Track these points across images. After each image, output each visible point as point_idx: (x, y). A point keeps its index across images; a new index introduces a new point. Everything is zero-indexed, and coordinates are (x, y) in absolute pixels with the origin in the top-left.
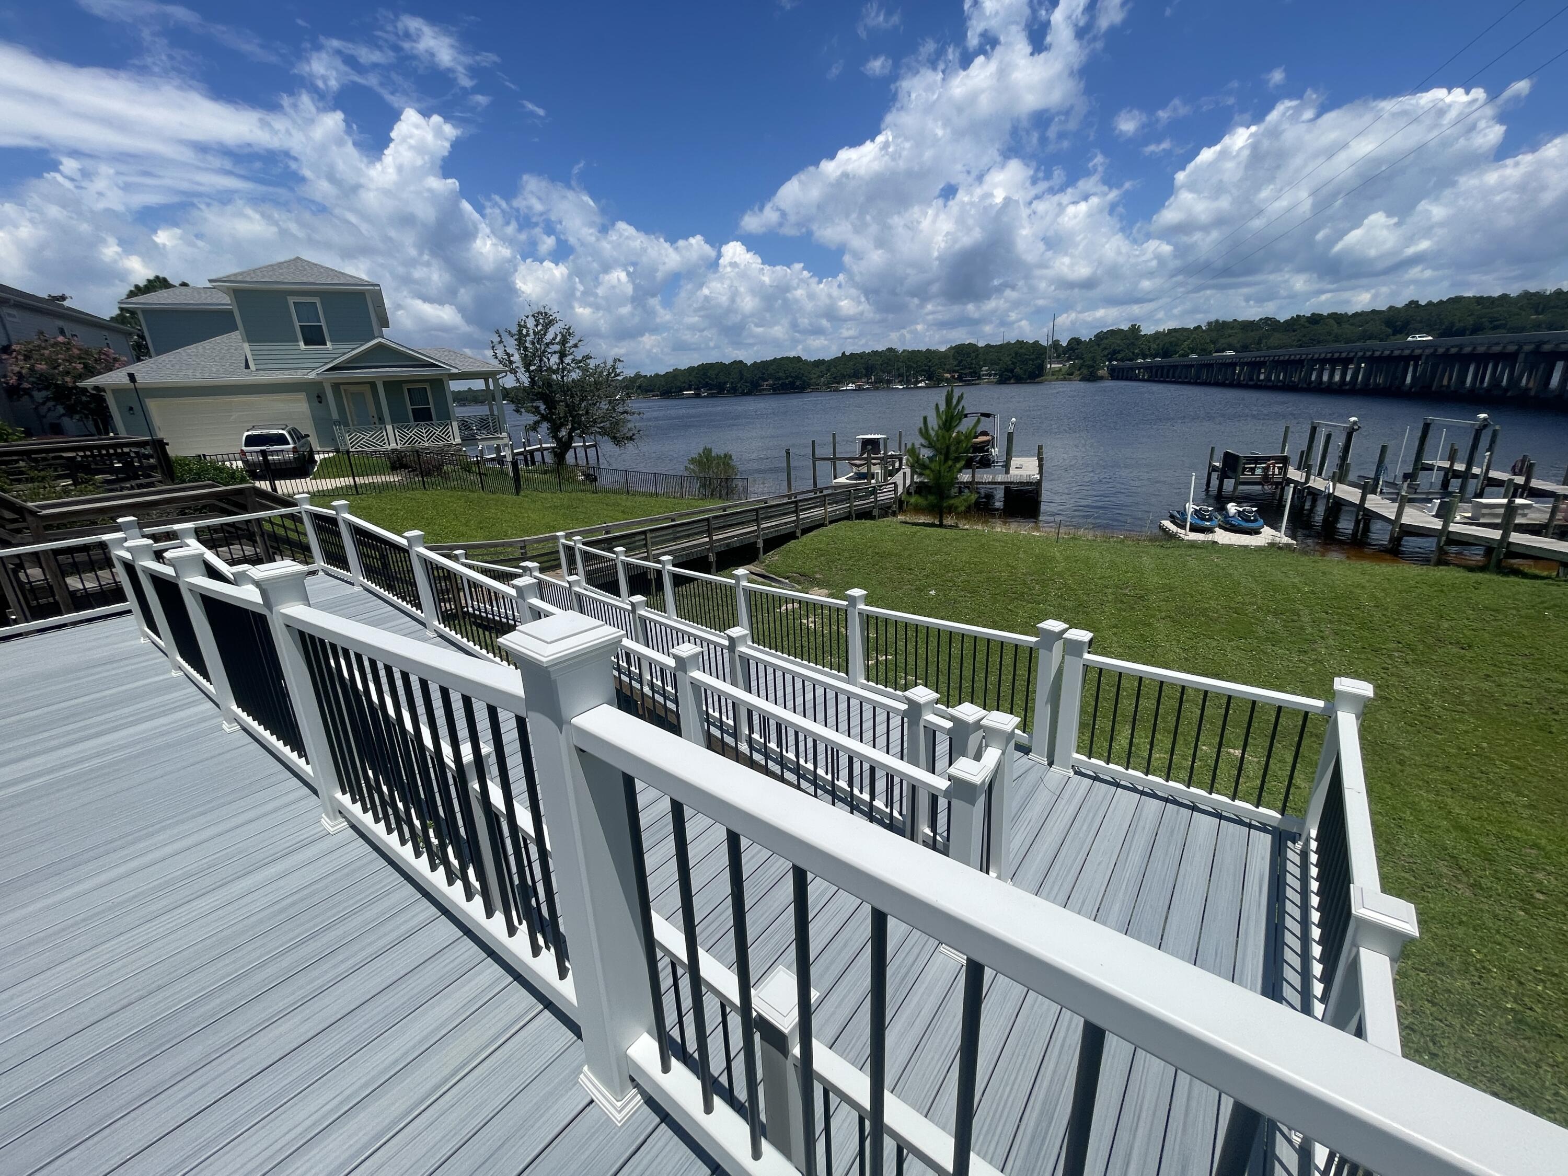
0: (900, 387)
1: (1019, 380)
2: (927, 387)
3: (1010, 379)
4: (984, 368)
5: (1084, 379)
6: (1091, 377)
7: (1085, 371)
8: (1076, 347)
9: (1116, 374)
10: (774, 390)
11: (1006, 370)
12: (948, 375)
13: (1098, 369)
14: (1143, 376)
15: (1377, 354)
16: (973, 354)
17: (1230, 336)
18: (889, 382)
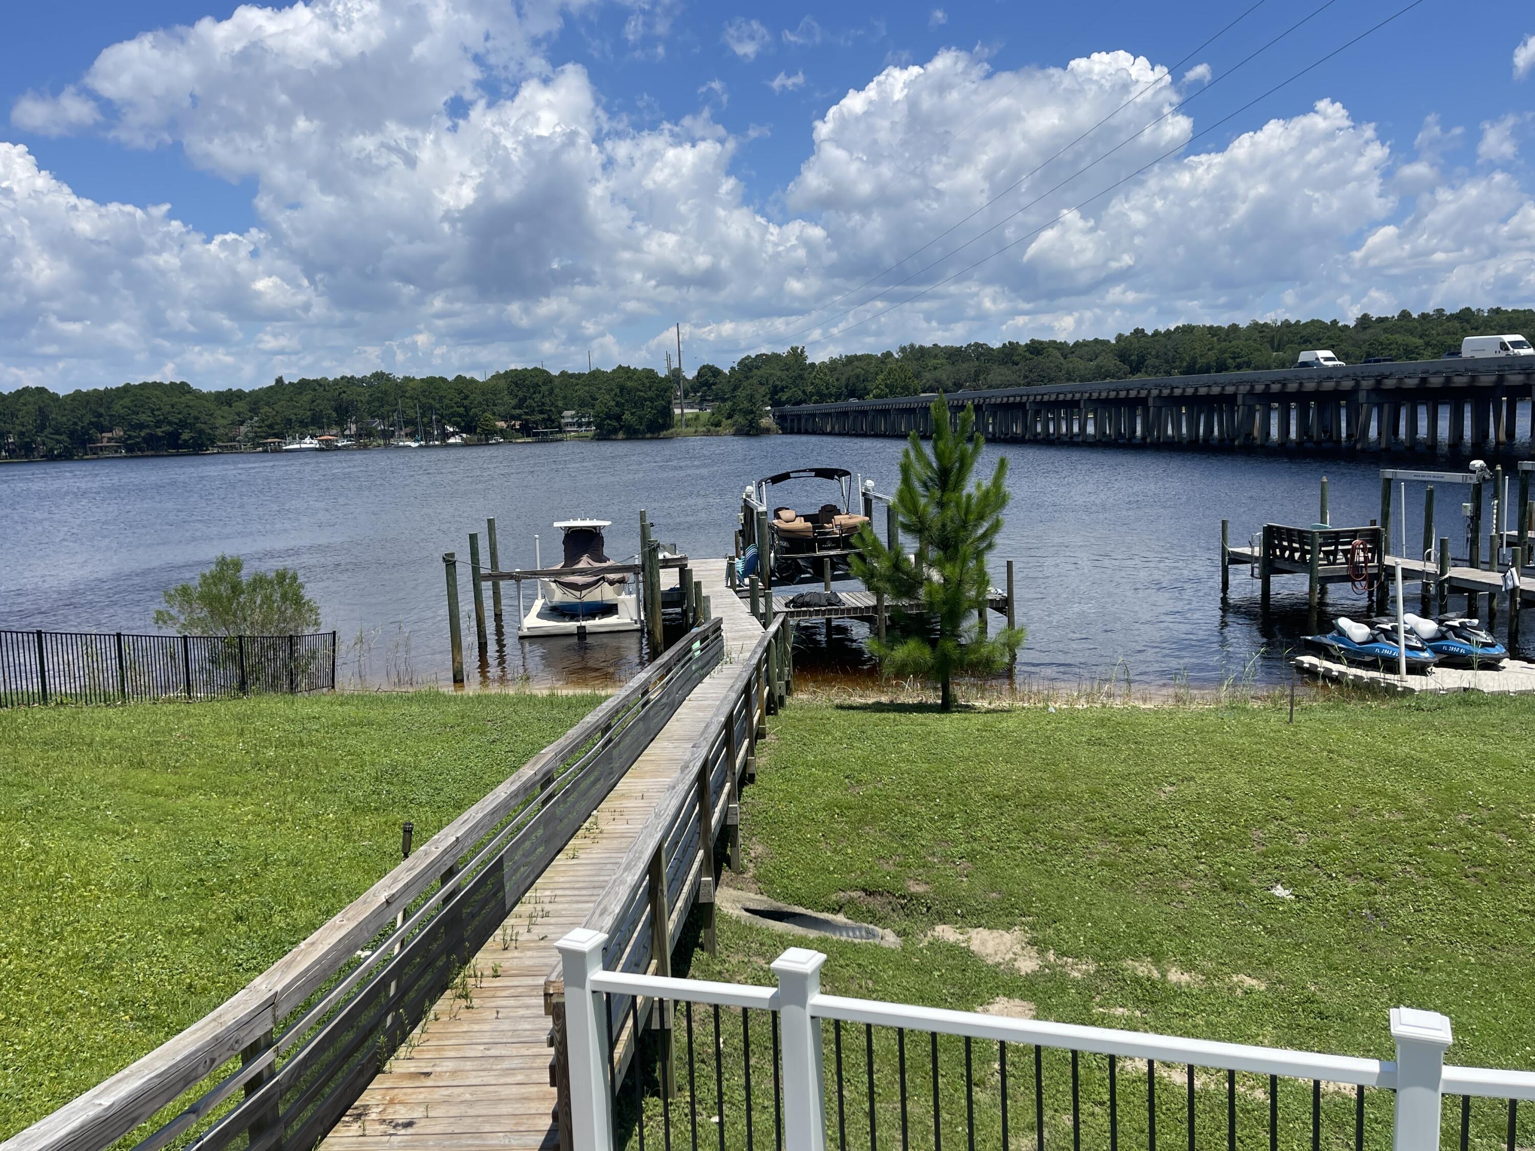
0: (414, 445)
1: (632, 434)
2: (466, 444)
3: (615, 431)
4: (566, 413)
5: (740, 432)
6: (751, 430)
7: (739, 419)
8: (712, 380)
9: (788, 424)
10: (130, 449)
11: (608, 416)
12: (501, 424)
13: (761, 417)
14: (833, 428)
15: (1178, 392)
16: (544, 388)
17: (935, 368)
18: (387, 435)
